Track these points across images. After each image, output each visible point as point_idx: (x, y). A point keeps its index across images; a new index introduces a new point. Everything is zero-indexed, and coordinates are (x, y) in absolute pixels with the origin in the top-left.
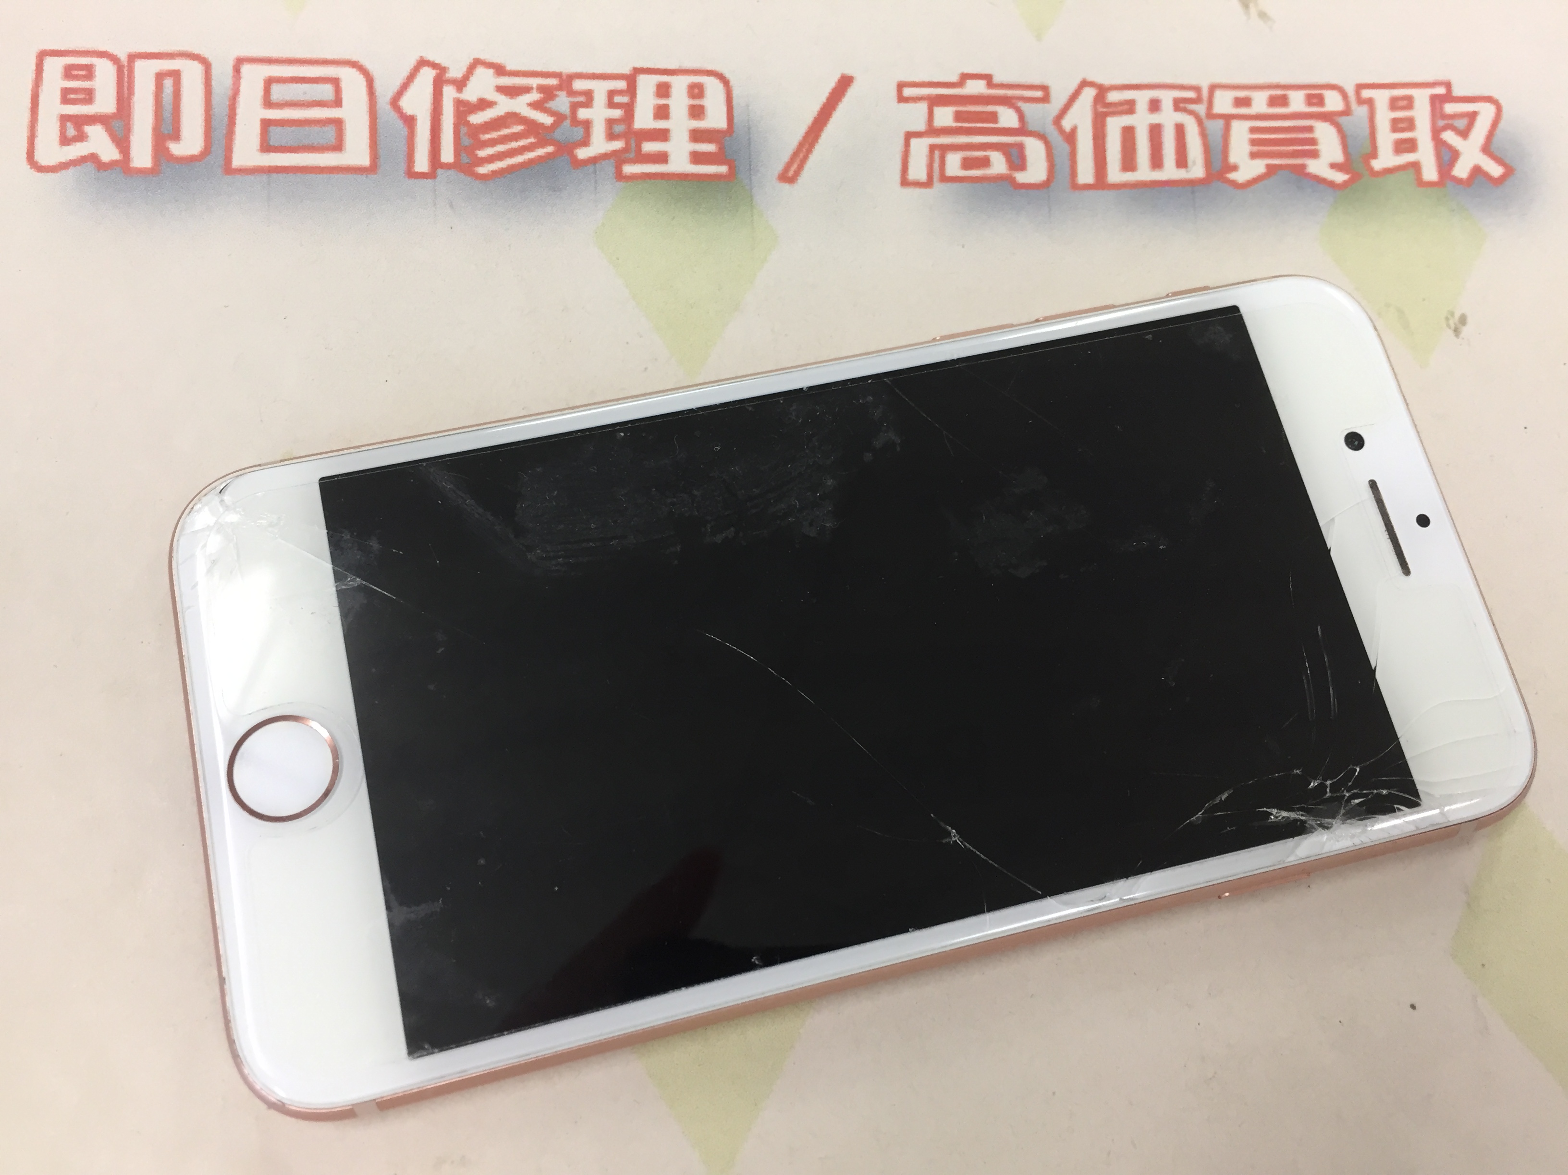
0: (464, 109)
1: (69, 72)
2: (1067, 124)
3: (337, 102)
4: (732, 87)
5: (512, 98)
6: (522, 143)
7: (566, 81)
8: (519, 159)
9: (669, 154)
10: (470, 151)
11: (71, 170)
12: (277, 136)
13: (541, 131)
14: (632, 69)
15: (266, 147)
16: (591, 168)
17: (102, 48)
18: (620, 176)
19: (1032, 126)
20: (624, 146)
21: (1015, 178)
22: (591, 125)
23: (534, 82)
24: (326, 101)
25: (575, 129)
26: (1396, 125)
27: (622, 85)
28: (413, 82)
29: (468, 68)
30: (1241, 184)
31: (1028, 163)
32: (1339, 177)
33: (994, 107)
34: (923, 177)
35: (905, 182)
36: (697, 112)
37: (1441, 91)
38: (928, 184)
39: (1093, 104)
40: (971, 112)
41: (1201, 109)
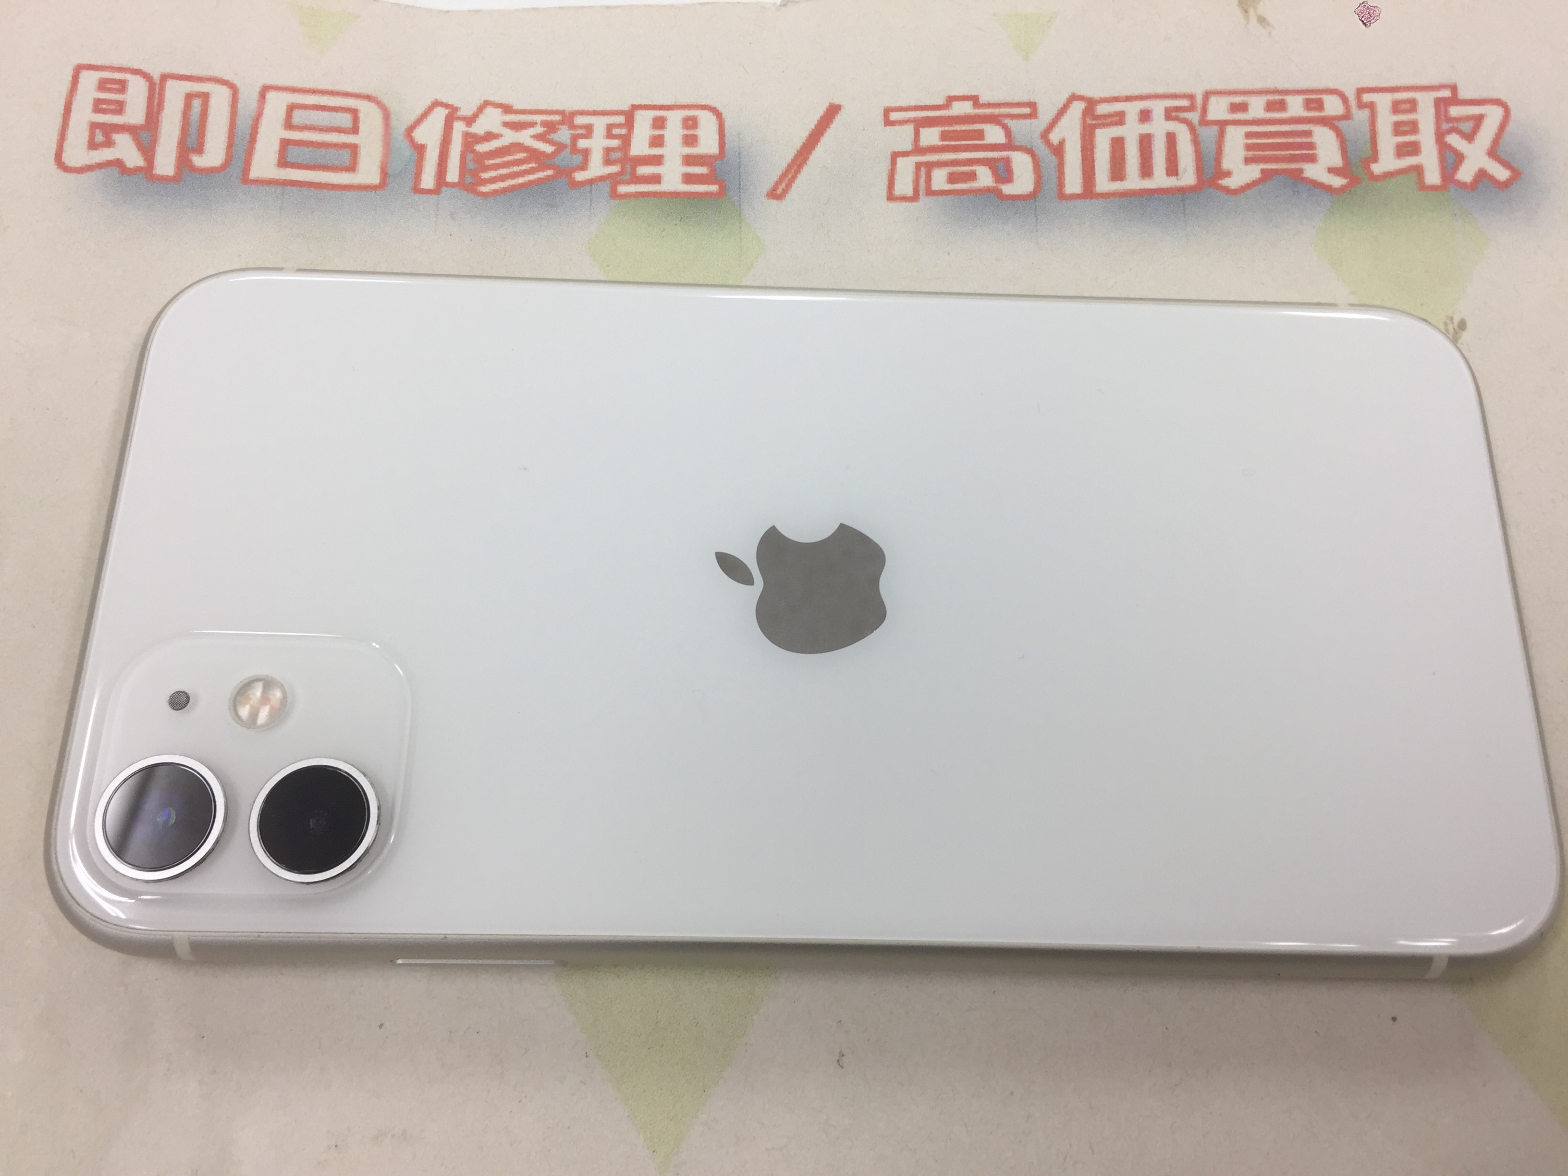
0: (471, 140)
1: (102, 85)
2: (1055, 137)
3: (355, 130)
4: (724, 119)
5: (515, 132)
6: (523, 167)
7: (568, 118)
8: (521, 180)
9: (662, 175)
10: (475, 173)
11: (96, 173)
12: (294, 154)
13: (542, 158)
14: (630, 105)
15: (283, 163)
16: (588, 188)
18: (614, 195)
19: (1018, 141)
20: (620, 170)
21: (1001, 190)
22: (590, 153)
23: (539, 118)
24: (344, 128)
25: (575, 156)
26: (1398, 129)
27: (620, 119)
28: (426, 119)
29: (478, 108)
30: (1233, 190)
31: (1015, 176)
32: (1338, 182)
33: (981, 125)
34: (910, 192)
35: (891, 197)
36: (690, 140)
37: (1446, 93)
38: (915, 198)
39: (1082, 117)
40: (957, 131)
41: (1194, 117)
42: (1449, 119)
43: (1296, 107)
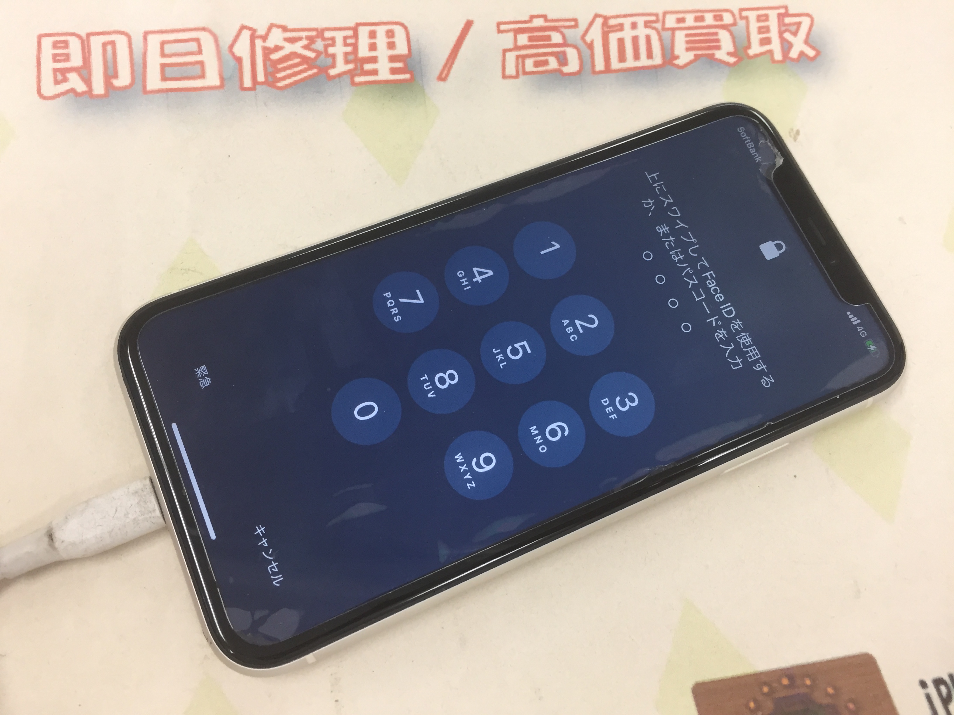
0: (267, 52)
1: (55, 45)
2: (588, 39)
3: (200, 52)
4: (409, 30)
5: (292, 44)
6: (301, 68)
7: (320, 33)
8: (300, 77)
9: (378, 70)
10: (273, 74)
11: (61, 98)
12: (169, 72)
13: (309, 61)
14: (355, 23)
15: (164, 78)
16: (337, 80)
17: (71, 31)
18: (353, 83)
19: (569, 42)
20: (354, 67)
21: (562, 70)
22: (336, 56)
23: (304, 34)
24: (194, 52)
25: (328, 59)
26: (760, 30)
27: (350, 33)
28: (239, 38)
29: (267, 29)
30: (680, 66)
31: (569, 62)
32: (732, 60)
33: (549, 32)
34: (514, 73)
35: (504, 76)
36: (391, 46)
37: (783, 11)
38: (517, 76)
39: (602, 27)
40: (537, 36)
41: (659, 26)
42: (786, 25)
43: (709, 19)
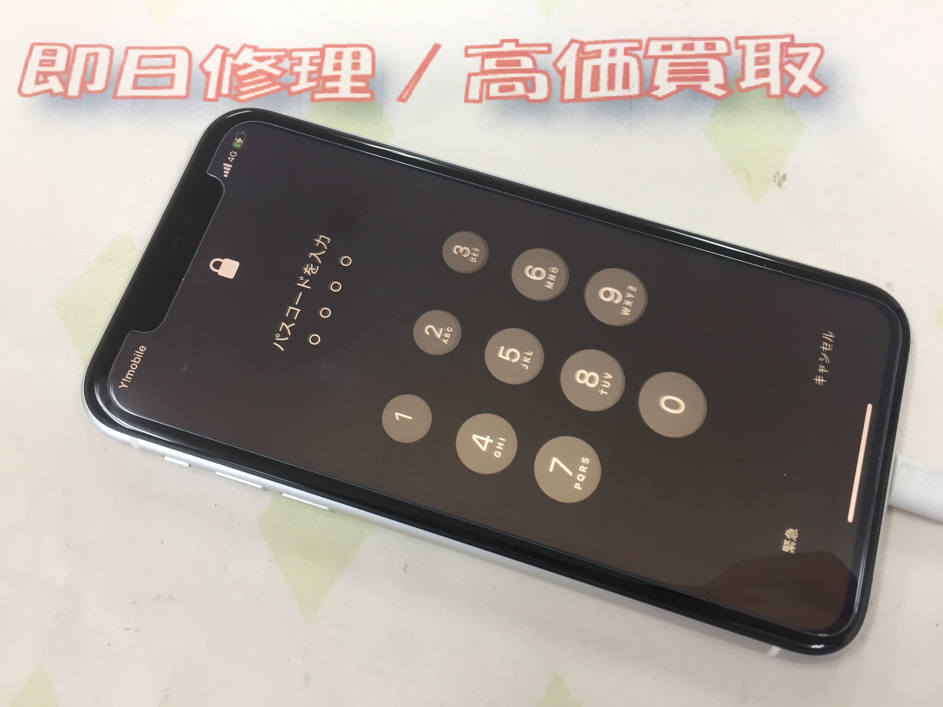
1: (45, 53)
2: (560, 65)
3: (173, 66)
4: (375, 53)
5: (260, 63)
6: (264, 84)
7: (289, 53)
8: (262, 92)
9: (340, 88)
10: (237, 88)
11: (39, 96)
12: (141, 82)
13: (274, 78)
14: (323, 45)
15: (135, 87)
16: (298, 95)
17: (62, 42)
18: (313, 100)
19: (539, 68)
20: (316, 85)
21: (529, 96)
22: (300, 75)
23: (273, 54)
24: (168, 66)
25: (292, 77)
26: (758, 61)
27: (317, 53)
28: (211, 56)
29: (239, 49)
30: (660, 97)
31: (537, 88)
32: (720, 93)
33: (519, 57)
34: (477, 97)
35: (467, 100)
36: (356, 66)
37: (788, 40)
38: (480, 101)
39: (576, 53)
40: (505, 61)
41: (641, 53)
42: (788, 56)
43: (699, 48)
